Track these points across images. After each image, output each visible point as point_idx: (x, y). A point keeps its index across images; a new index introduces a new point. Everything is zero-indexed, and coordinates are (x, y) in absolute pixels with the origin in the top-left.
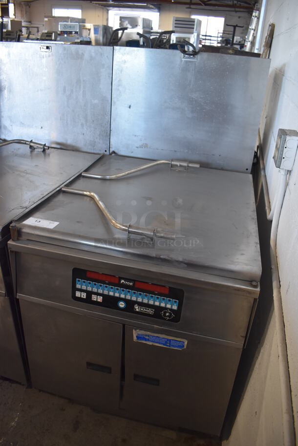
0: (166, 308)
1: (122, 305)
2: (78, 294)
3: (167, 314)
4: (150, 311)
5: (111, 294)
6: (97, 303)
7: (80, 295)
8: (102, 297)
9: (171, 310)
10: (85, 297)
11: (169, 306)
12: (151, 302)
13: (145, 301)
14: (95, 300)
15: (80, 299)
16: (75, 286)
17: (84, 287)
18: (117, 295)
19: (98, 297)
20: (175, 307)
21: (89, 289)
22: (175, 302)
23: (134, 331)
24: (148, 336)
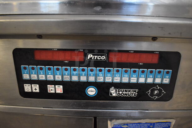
0: (154, 85)
1: (92, 91)
2: (27, 88)
3: (156, 92)
4: (132, 93)
5: (75, 79)
6: (55, 96)
7: (30, 88)
8: (61, 87)
9: (161, 85)
10: (38, 91)
11: (158, 81)
12: (134, 80)
13: (125, 80)
14: (53, 92)
15: (31, 95)
16: (21, 76)
17: (34, 77)
18: (83, 79)
19: (57, 86)
20: (166, 81)
21: (42, 77)
22: (168, 73)
23: (109, 122)
24: (127, 124)
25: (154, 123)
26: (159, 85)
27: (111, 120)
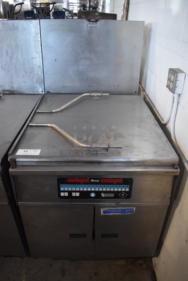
0: (122, 191)
1: (93, 195)
2: (62, 194)
3: (123, 195)
4: (112, 195)
5: (85, 189)
6: (76, 197)
7: (63, 194)
8: (79, 193)
9: (125, 192)
10: (67, 195)
11: (123, 190)
12: (112, 190)
13: (108, 190)
14: (75, 195)
15: (64, 197)
16: (60, 189)
17: (66, 189)
18: (89, 189)
19: (76, 193)
20: (127, 190)
21: (70, 189)
22: (128, 186)
23: (101, 209)
24: (111, 210)
25: (125, 209)
26: (124, 191)
27: (102, 208)
